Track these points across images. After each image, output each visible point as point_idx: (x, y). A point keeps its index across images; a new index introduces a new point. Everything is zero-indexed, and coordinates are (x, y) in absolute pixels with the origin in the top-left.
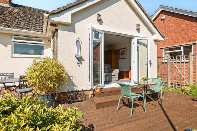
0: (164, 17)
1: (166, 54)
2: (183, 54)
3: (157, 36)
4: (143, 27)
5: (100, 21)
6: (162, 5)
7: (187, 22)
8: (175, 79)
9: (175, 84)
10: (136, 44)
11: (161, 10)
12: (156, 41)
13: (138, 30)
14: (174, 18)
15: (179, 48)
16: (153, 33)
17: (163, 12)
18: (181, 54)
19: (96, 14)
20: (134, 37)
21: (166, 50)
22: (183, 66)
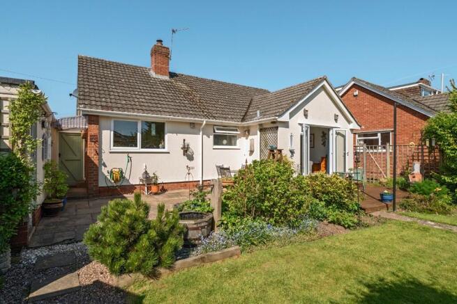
0: (356, 93)
1: (360, 140)
2: (380, 144)
3: (354, 125)
4: (341, 117)
5: (306, 116)
6: (354, 78)
7: (384, 103)
8: (372, 173)
9: (372, 179)
10: (335, 135)
11: (353, 83)
12: (352, 130)
13: (336, 120)
14: (369, 96)
15: (376, 135)
16: (349, 122)
17: (354, 86)
18: (378, 144)
19: (303, 109)
20: (333, 128)
21: (359, 136)
22: (380, 157)
